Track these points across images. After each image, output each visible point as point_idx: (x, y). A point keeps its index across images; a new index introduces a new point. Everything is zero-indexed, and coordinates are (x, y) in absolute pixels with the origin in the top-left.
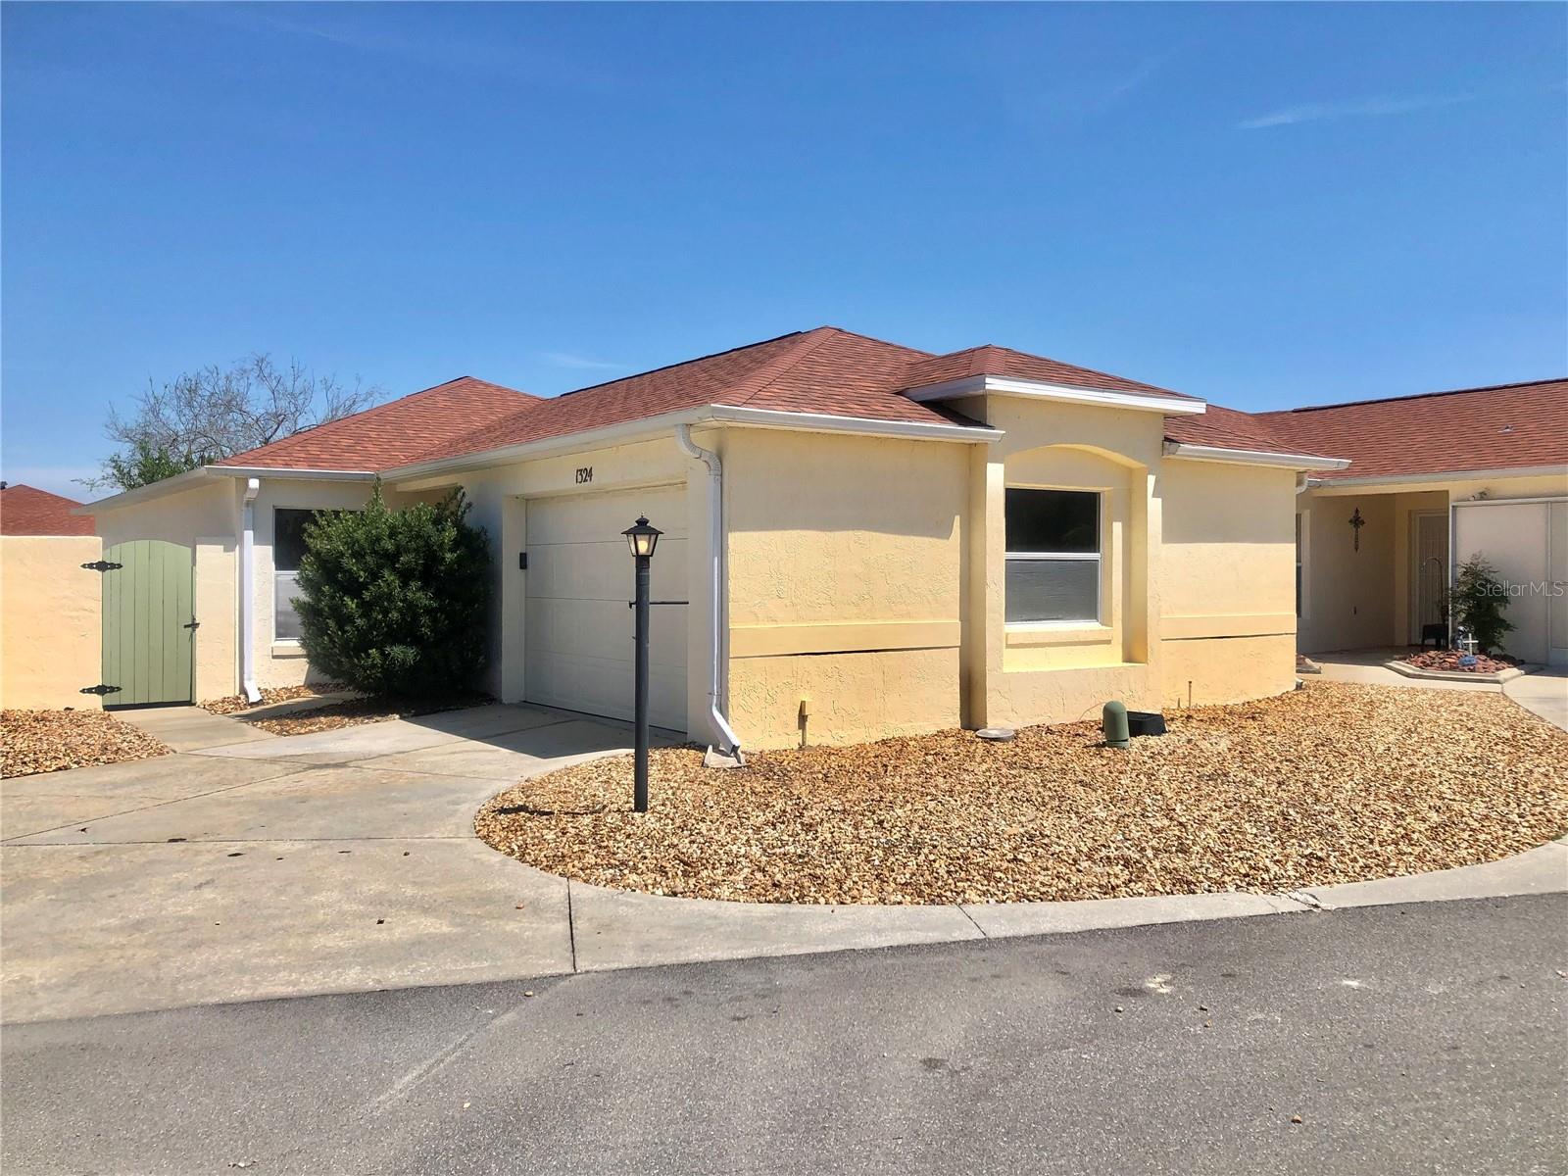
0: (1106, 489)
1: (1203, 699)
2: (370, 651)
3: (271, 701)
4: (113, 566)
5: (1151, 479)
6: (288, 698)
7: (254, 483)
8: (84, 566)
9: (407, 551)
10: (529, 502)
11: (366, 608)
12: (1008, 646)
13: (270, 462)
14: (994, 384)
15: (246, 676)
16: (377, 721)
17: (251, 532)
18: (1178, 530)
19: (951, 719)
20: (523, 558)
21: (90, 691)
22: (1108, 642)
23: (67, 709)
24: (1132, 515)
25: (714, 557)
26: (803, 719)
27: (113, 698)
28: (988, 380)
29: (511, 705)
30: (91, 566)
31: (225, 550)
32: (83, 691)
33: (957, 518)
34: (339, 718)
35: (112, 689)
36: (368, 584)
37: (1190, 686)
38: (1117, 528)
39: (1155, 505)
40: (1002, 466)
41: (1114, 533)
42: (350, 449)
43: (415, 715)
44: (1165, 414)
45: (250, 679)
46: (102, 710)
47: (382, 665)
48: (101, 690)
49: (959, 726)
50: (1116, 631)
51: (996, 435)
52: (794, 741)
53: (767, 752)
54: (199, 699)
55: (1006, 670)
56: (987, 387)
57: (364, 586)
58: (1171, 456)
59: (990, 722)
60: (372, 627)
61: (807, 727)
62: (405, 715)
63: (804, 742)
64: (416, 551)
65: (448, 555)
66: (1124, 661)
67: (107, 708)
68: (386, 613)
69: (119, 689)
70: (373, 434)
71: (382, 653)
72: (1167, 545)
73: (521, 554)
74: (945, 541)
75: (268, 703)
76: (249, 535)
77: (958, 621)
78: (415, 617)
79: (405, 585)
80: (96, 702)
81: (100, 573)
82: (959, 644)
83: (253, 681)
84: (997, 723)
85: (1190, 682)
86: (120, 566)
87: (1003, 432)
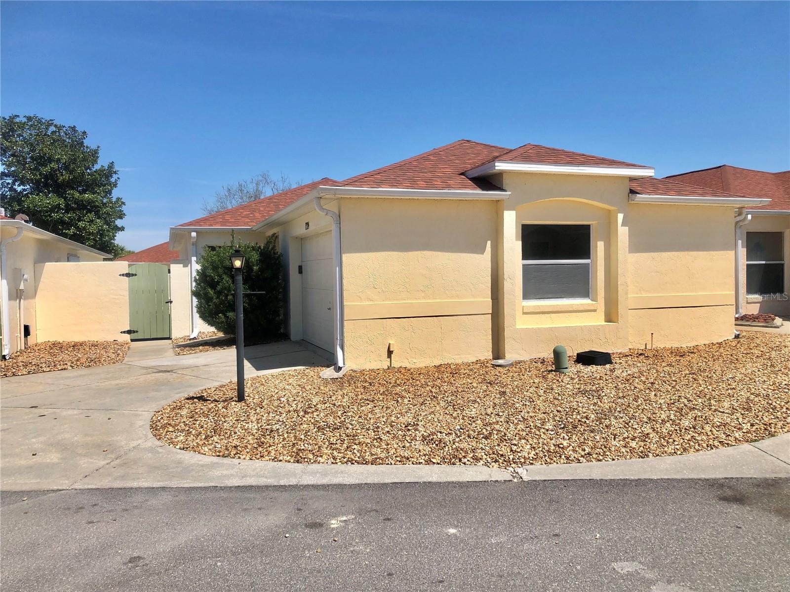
0: (594, 222)
1: (660, 343)
2: (219, 315)
3: (200, 338)
4: (133, 275)
5: (620, 217)
7: (194, 234)
8: (120, 275)
10: (302, 240)
11: (219, 293)
12: (524, 313)
13: (203, 224)
14: (500, 166)
15: (194, 326)
16: (224, 349)
17: (195, 258)
18: (639, 245)
19: (486, 354)
20: (300, 268)
21: (124, 332)
22: (595, 311)
23: (115, 341)
24: (610, 238)
25: (336, 267)
26: (390, 353)
27: (135, 336)
28: (497, 164)
30: (123, 275)
31: (184, 267)
32: (121, 332)
33: (489, 243)
34: (208, 347)
35: (134, 332)
36: (220, 282)
37: (652, 336)
38: (601, 245)
39: (623, 232)
40: (515, 212)
41: (599, 248)
42: (247, 216)
44: (630, 177)
46: (130, 341)
47: (226, 322)
48: (129, 332)
49: (491, 357)
50: (600, 304)
51: (506, 195)
52: (385, 364)
53: (368, 370)
54: (173, 337)
55: (518, 327)
56: (496, 168)
57: (218, 283)
58: (633, 202)
59: (508, 356)
60: (221, 303)
61: (392, 357)
63: (391, 365)
66: (605, 322)
67: (132, 340)
68: (227, 296)
69: (137, 332)
70: (261, 209)
71: (226, 316)
72: (631, 254)
73: (299, 266)
74: (481, 255)
76: (194, 259)
77: (490, 300)
80: (127, 337)
81: (127, 278)
82: (491, 312)
83: (198, 328)
84: (511, 355)
85: (652, 334)
86: (136, 275)
87: (510, 193)
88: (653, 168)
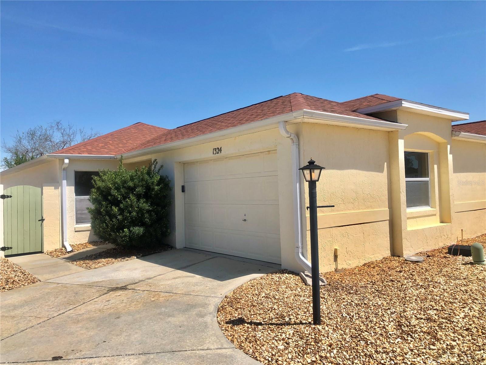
0: (430, 151)
2: (125, 230)
3: (76, 250)
4: (8, 197)
5: (449, 147)
6: (83, 249)
7: (67, 161)
9: (138, 186)
10: (185, 164)
11: (121, 211)
12: (408, 218)
13: (72, 152)
14: (405, 104)
15: (64, 240)
16: (127, 260)
17: (66, 181)
19: (387, 252)
20: (183, 189)
22: (435, 215)
24: (440, 162)
25: (297, 183)
26: (336, 257)
27: (9, 252)
28: (403, 102)
29: (180, 249)
31: (55, 189)
33: (386, 163)
34: (110, 259)
35: (8, 248)
36: (122, 201)
37: (462, 232)
38: (436, 166)
40: (404, 141)
41: (434, 169)
42: (102, 147)
43: (143, 256)
45: (66, 241)
46: (4, 257)
47: (129, 235)
48: (3, 249)
49: (390, 255)
50: (437, 210)
51: (404, 127)
52: (333, 268)
54: (45, 250)
55: (408, 229)
56: (403, 105)
57: (120, 202)
58: (456, 138)
59: (404, 253)
60: (124, 219)
61: (337, 261)
62: (139, 256)
63: (336, 268)
64: (142, 186)
65: (156, 188)
66: (440, 223)
67: (6, 256)
68: (130, 213)
69: (11, 248)
71: (129, 230)
72: (458, 174)
73: (182, 186)
74: (381, 174)
75: (75, 251)
76: (65, 182)
77: (388, 209)
78: (143, 214)
79: (138, 200)
80: (2, 254)
81: (3, 200)
82: (389, 219)
83: (67, 242)
85: (462, 230)
86: (11, 197)
87: (408, 125)
88: (468, 114)
